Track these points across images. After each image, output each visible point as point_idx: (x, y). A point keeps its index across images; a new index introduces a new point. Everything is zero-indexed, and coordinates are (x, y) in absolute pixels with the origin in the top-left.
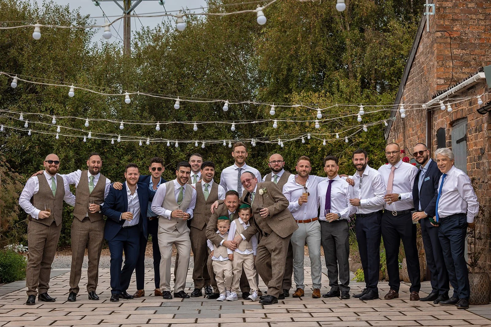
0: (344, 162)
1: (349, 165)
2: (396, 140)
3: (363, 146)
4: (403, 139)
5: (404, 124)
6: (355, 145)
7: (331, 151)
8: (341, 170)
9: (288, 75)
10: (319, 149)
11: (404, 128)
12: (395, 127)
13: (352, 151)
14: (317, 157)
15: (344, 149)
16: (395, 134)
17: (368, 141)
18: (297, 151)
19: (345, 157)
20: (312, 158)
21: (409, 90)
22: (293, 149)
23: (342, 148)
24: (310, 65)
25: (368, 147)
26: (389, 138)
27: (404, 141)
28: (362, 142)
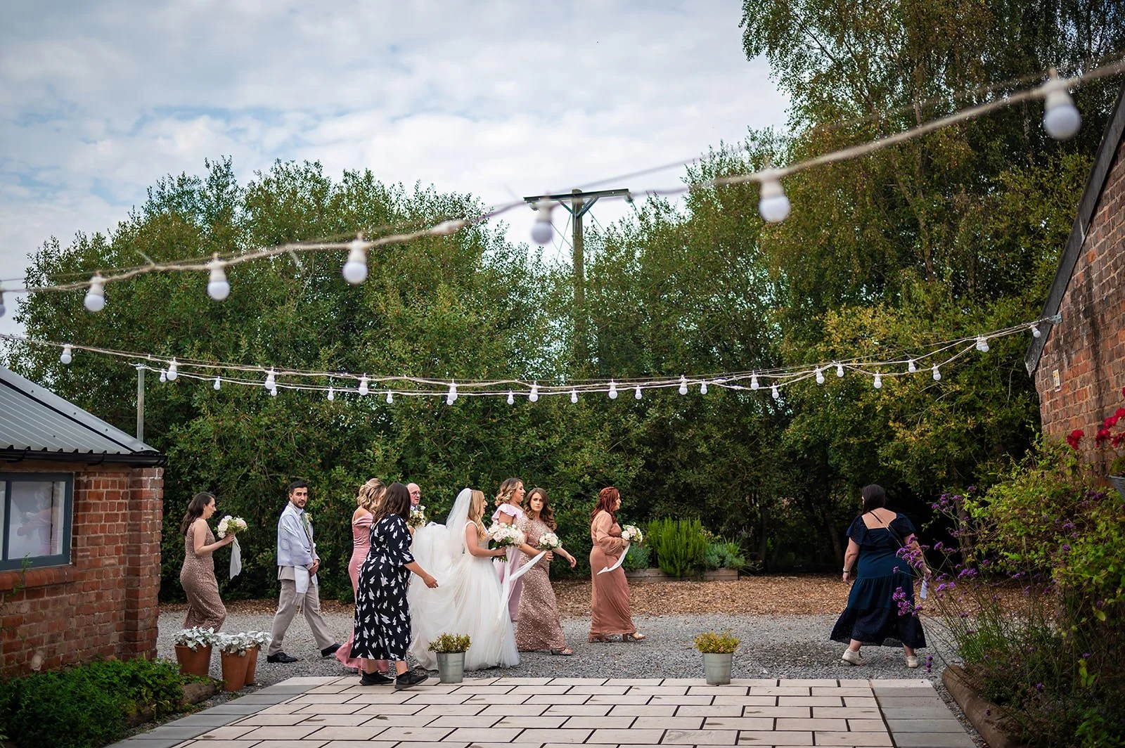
0: (928, 432)
1: (937, 436)
2: (1066, 370)
3: (963, 399)
4: (1091, 365)
5: (1093, 324)
6: (947, 399)
7: (902, 411)
8: (923, 445)
9: (818, 283)
10: (879, 408)
11: (1095, 334)
12: (1058, 341)
13: (941, 410)
14: (876, 423)
15: (927, 407)
16: (1060, 359)
17: (972, 389)
18: (839, 414)
19: (929, 421)
20: (867, 425)
21: (1107, 229)
22: (832, 410)
23: (922, 406)
24: (856, 261)
25: (973, 401)
26: (1039, 371)
27: (1098, 369)
28: (960, 393)
